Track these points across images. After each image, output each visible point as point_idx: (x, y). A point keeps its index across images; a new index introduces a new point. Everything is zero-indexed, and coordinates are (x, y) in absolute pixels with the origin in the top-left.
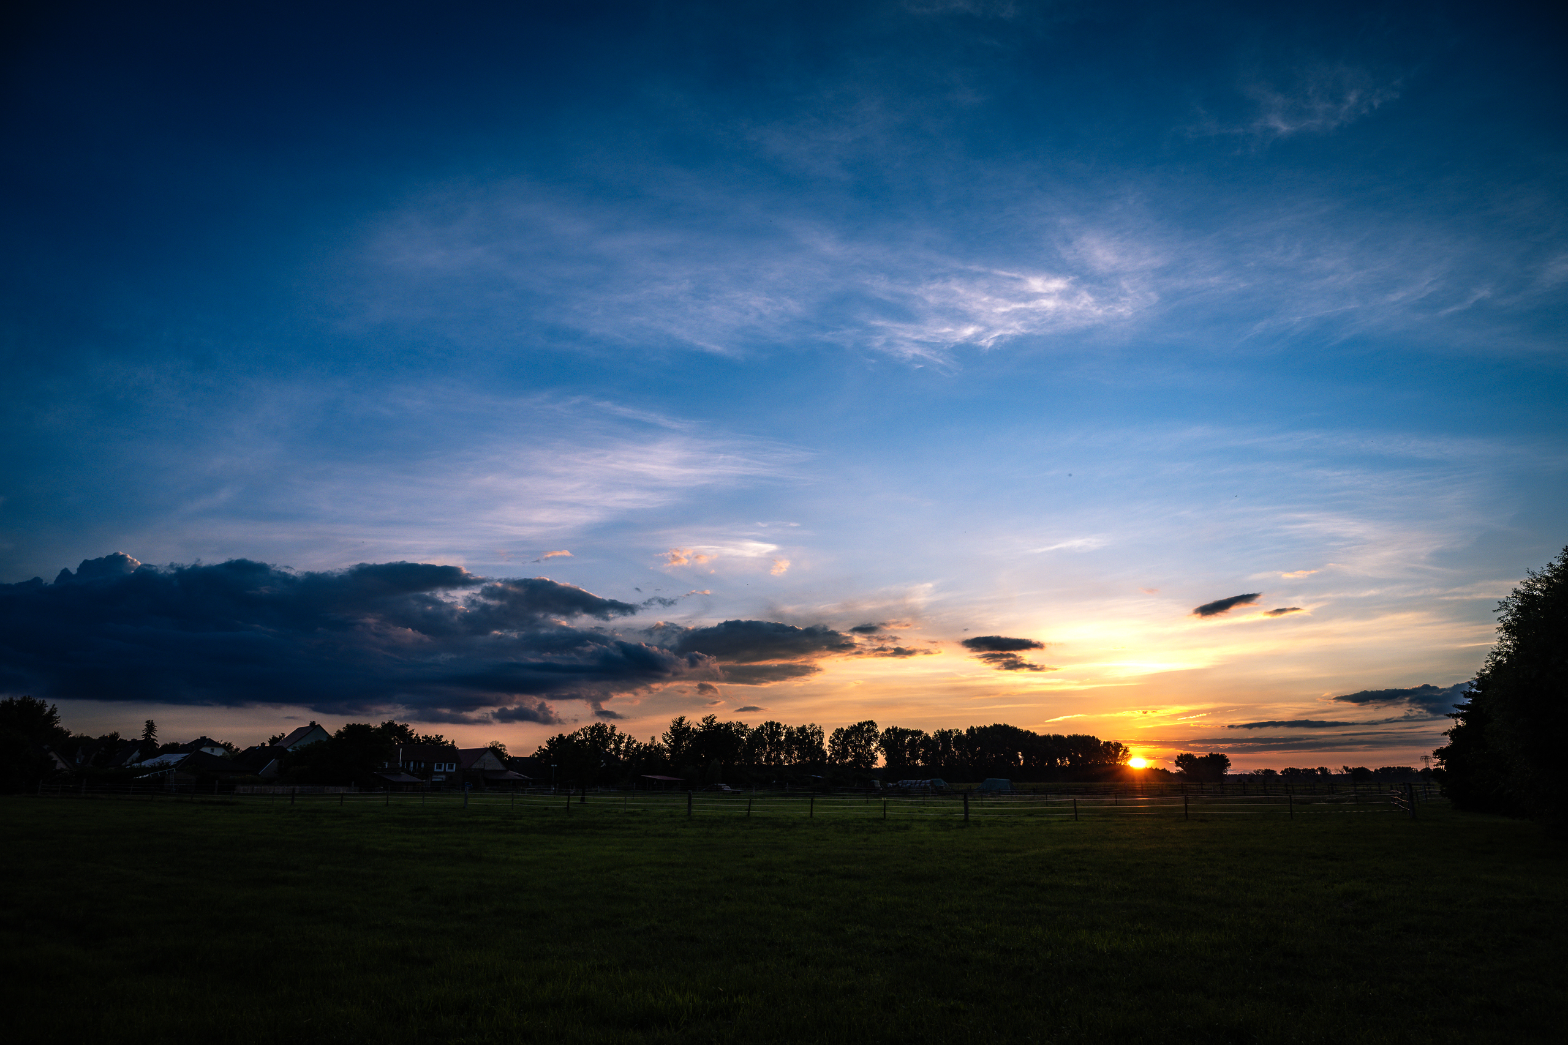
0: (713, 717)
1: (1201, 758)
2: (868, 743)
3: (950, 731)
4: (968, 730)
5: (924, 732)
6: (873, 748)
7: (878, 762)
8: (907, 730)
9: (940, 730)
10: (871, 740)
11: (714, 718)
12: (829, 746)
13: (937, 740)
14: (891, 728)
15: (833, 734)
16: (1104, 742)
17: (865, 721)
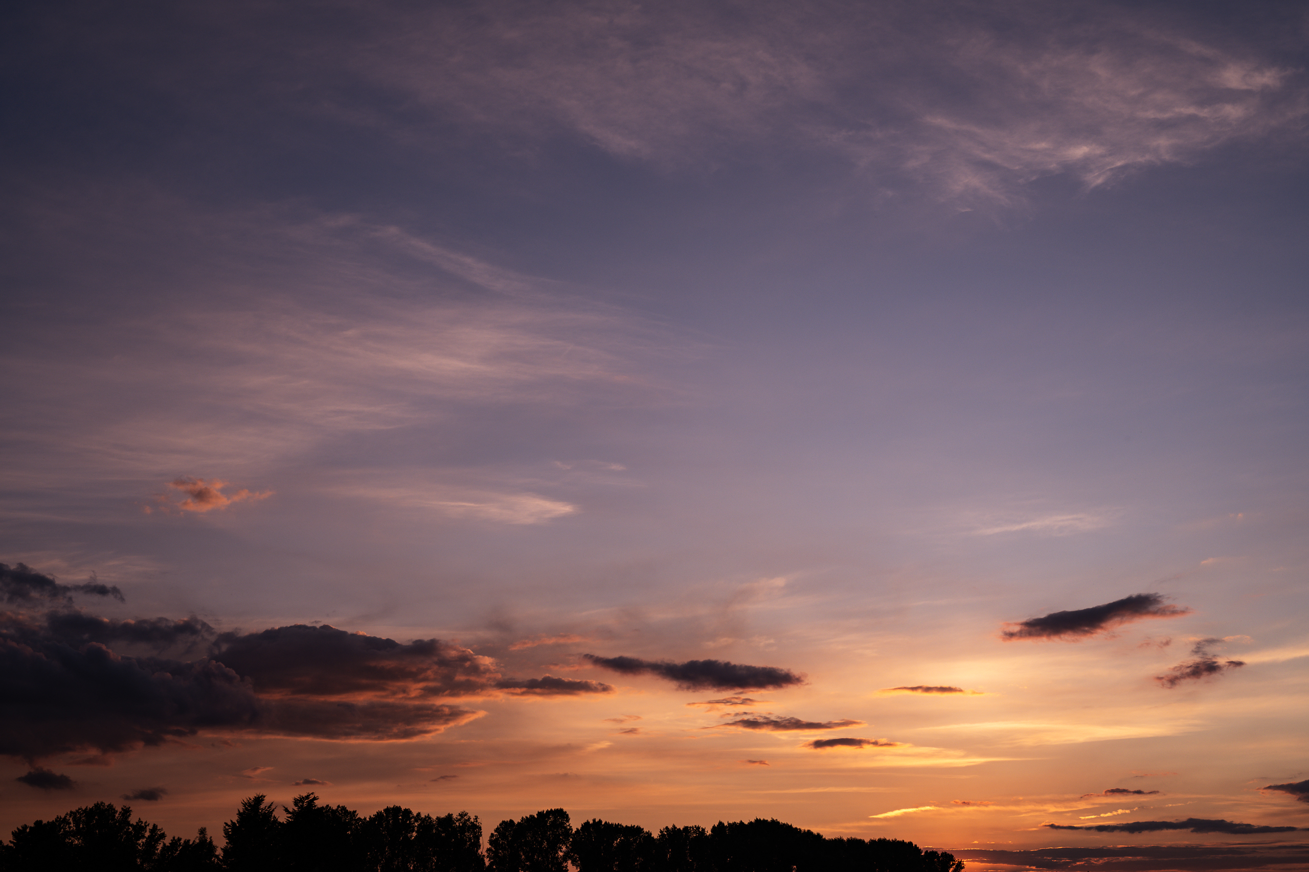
0: (312, 797)
2: (554, 846)
4: (714, 827)
5: (645, 829)
6: (561, 854)
9: (670, 826)
10: (559, 841)
11: (315, 799)
12: (488, 850)
13: (665, 842)
14: (591, 822)
15: (496, 830)
16: (926, 852)
17: (549, 810)
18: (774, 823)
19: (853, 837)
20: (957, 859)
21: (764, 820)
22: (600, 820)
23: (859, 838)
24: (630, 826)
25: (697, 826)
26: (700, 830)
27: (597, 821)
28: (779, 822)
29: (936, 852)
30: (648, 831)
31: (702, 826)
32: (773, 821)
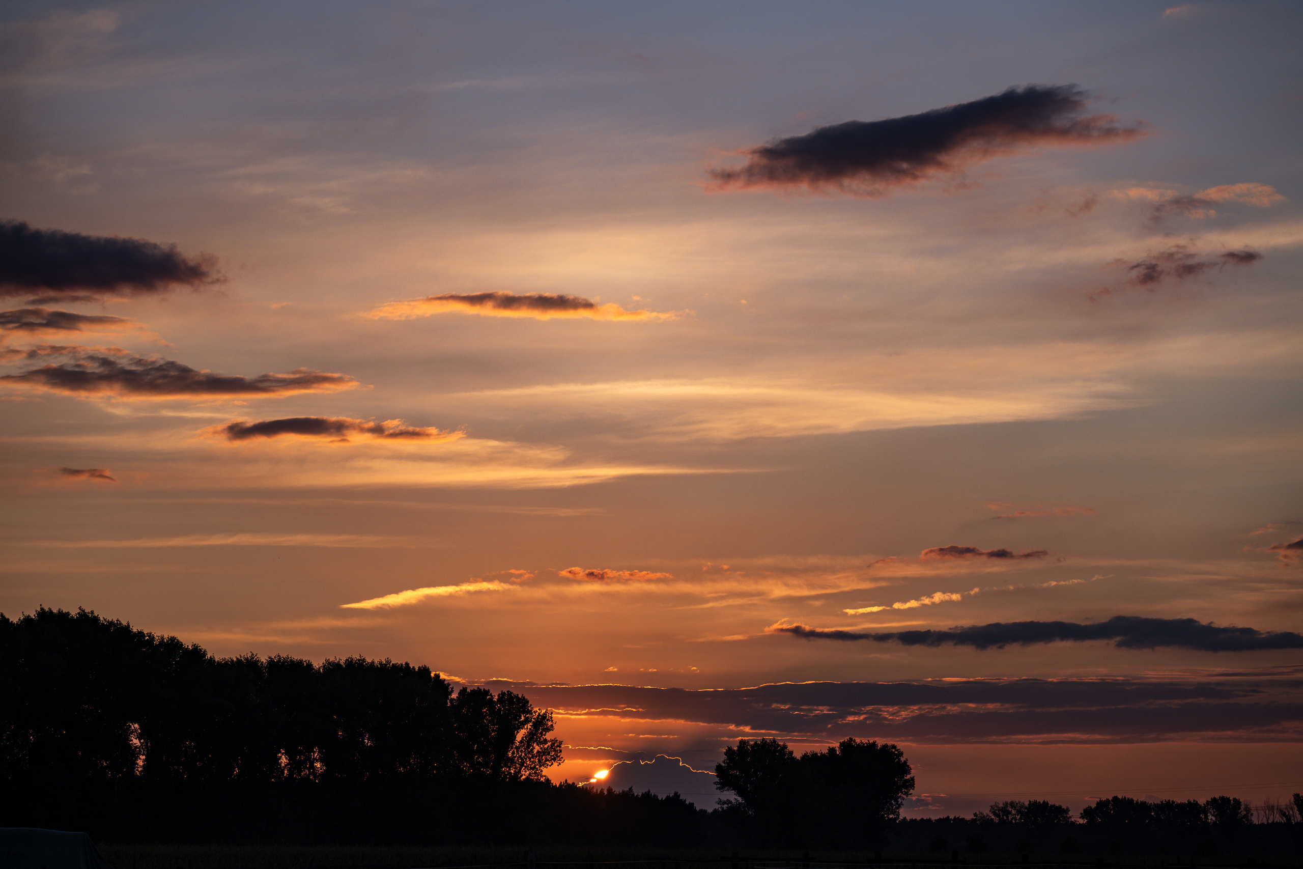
1: (811, 759)
16: (463, 691)
18: (87, 620)
19: (283, 655)
20: (538, 710)
21: (60, 613)
23: (296, 657)
28: (96, 619)
29: (487, 692)
32: (83, 615)
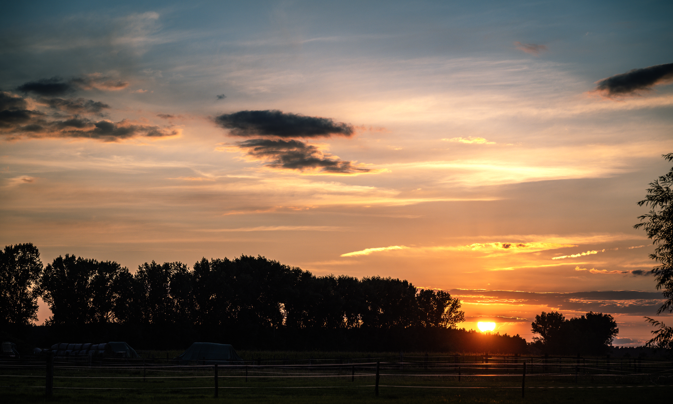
2: (23, 282)
3: (167, 266)
4: (197, 264)
5: (122, 266)
6: (30, 290)
7: (38, 313)
8: (91, 262)
9: (150, 263)
10: (28, 277)
13: (143, 279)
14: (64, 258)
16: (422, 291)
17: (18, 245)
18: (262, 261)
22: (73, 256)
24: (106, 262)
25: (178, 262)
26: (182, 267)
27: (69, 257)
28: (265, 260)
30: (124, 267)
31: (183, 262)
32: (260, 259)
